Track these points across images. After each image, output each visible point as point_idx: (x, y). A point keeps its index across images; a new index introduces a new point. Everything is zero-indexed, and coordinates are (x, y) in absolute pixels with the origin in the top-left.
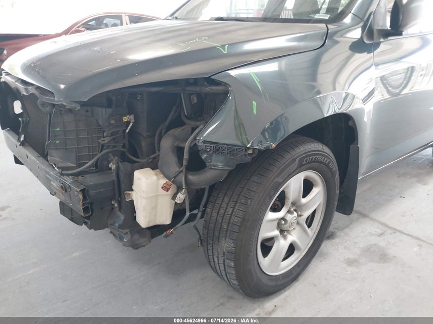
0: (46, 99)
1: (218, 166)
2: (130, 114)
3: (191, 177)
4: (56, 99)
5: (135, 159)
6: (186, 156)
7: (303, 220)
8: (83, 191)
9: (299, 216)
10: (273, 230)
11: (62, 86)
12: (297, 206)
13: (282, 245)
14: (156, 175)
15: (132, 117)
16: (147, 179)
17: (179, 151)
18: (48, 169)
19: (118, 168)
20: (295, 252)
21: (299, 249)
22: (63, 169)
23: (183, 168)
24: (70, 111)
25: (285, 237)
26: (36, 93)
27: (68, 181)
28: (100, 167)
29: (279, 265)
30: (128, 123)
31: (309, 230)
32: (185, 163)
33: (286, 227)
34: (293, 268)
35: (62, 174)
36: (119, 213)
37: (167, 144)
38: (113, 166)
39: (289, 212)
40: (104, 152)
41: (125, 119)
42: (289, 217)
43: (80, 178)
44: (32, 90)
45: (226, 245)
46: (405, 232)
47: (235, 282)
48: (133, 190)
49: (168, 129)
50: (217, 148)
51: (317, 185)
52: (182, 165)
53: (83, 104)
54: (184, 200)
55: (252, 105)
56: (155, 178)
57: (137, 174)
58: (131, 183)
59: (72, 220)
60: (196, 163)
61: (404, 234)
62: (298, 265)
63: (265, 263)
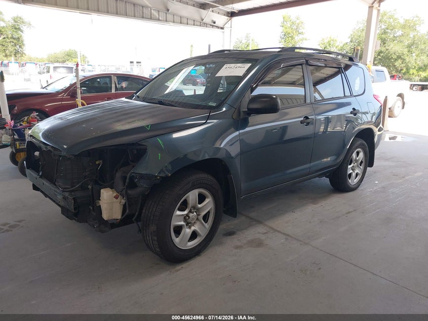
0: (56, 153)
1: (143, 186)
2: (100, 160)
3: (129, 192)
4: (62, 153)
5: (102, 183)
6: (127, 181)
7: (201, 217)
8: (74, 199)
9: (198, 215)
10: (180, 222)
11: (65, 147)
12: (197, 210)
13: (188, 231)
14: (113, 191)
15: (101, 161)
16: (107, 193)
17: (124, 178)
18: (56, 190)
19: (92, 187)
20: (198, 237)
21: (200, 235)
22: (64, 188)
23: (125, 187)
24: (69, 159)
25: (190, 228)
26: (51, 149)
27: (67, 194)
28: (83, 188)
29: (187, 243)
30: (99, 164)
31: (206, 225)
32: (126, 184)
33: (189, 221)
34: (196, 246)
35: (64, 191)
36: (93, 213)
37: (118, 175)
38: (90, 187)
39: (190, 212)
40: (86, 180)
41: (97, 163)
42: (191, 215)
43: (73, 193)
44: (49, 148)
45: (153, 228)
46: (282, 232)
47: (158, 250)
48: (100, 200)
49: (121, 167)
50: (142, 176)
51: (208, 197)
52: (125, 185)
53: (75, 156)
54: (125, 203)
55: (158, 155)
56: (111, 192)
57: (102, 191)
58: (99, 196)
59: (67, 217)
60: (132, 185)
61: (281, 233)
62: (199, 245)
63: (177, 240)
